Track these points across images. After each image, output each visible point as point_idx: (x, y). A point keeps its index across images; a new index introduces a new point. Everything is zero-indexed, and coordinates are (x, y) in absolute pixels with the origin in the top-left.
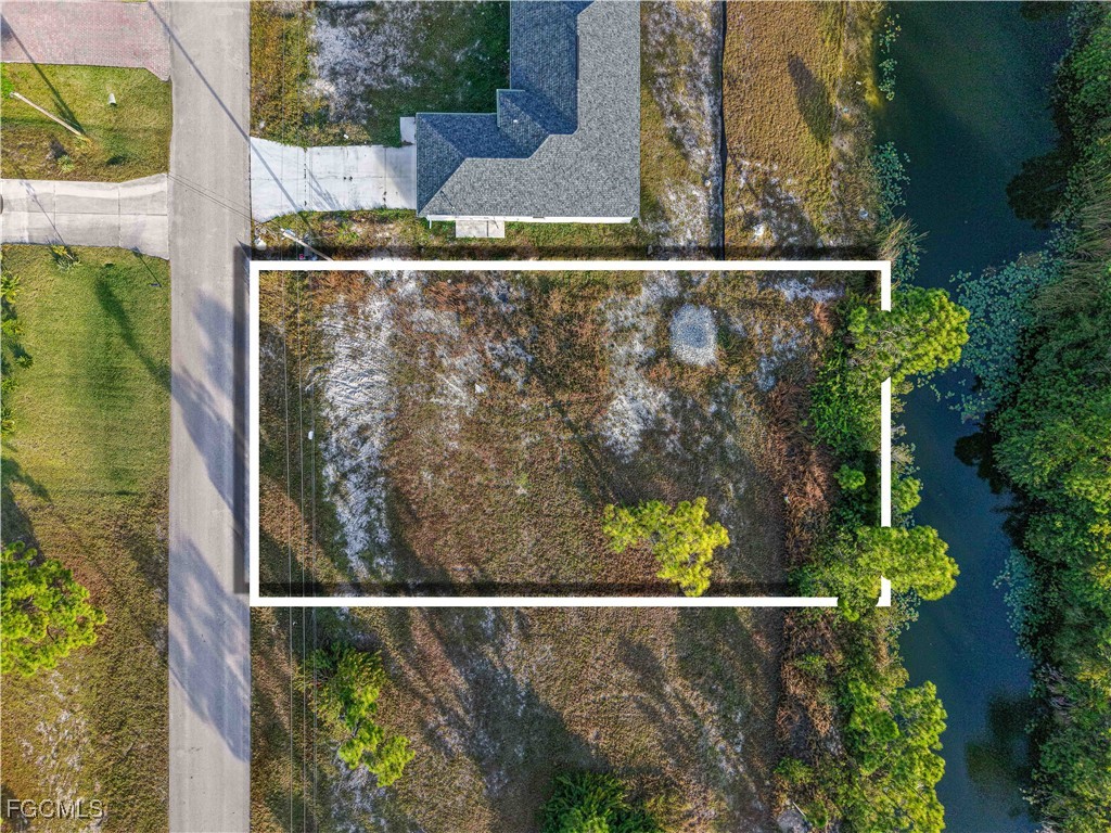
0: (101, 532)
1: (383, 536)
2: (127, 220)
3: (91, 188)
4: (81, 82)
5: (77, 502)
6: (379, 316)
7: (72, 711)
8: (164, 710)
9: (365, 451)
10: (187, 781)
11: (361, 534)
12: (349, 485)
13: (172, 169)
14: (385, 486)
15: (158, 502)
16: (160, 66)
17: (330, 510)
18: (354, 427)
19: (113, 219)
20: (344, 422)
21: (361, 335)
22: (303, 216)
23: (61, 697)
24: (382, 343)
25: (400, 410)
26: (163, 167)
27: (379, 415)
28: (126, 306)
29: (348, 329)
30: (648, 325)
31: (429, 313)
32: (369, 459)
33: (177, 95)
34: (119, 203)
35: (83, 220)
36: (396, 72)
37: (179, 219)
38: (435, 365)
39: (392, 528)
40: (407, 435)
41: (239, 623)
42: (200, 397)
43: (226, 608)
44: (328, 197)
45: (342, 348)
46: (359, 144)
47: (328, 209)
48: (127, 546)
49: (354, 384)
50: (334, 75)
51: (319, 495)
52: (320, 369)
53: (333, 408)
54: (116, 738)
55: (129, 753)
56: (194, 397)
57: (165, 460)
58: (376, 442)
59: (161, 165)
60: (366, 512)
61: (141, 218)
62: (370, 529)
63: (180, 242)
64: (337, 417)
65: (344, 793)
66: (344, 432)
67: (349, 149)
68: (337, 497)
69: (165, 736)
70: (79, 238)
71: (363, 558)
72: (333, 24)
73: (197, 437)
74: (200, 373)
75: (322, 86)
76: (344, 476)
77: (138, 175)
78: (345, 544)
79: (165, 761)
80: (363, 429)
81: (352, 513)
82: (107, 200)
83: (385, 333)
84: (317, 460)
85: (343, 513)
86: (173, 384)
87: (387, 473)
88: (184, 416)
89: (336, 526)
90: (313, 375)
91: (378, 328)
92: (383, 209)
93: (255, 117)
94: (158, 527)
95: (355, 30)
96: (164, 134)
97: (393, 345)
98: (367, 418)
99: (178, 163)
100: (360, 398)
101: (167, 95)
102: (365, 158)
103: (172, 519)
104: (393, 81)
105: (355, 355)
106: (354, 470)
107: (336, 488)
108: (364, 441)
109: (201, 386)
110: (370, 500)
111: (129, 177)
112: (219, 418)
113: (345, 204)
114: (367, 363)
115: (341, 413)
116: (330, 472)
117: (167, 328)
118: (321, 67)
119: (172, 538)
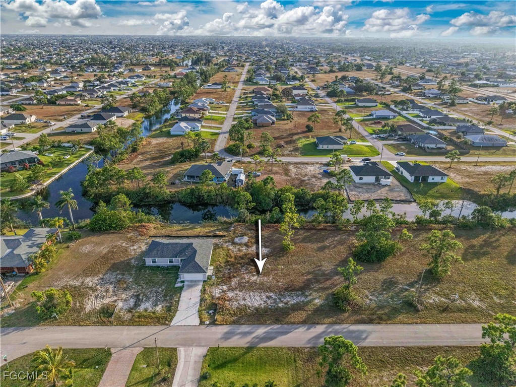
0: (311, 367)
1: (300, 293)
2: (192, 359)
3: (179, 369)
4: (136, 375)
5: (300, 374)
6: (233, 294)
7: (382, 376)
8: (371, 348)
9: (274, 297)
10: (394, 341)
11: (299, 298)
12: (285, 301)
13: (176, 347)
14: (284, 292)
15: (297, 350)
16: (138, 350)
17: (292, 305)
18: (267, 299)
19: (192, 363)
20: (265, 302)
21: (238, 298)
22: (199, 311)
23: (378, 380)
24: (241, 293)
25: (261, 289)
26: (175, 349)
27: (262, 294)
28: (224, 360)
29: (237, 301)
30: (238, 247)
31: (233, 283)
32: (276, 296)
33: (150, 345)
34: (186, 361)
35: (191, 372)
36: (160, 289)
37: (195, 344)
38: (248, 282)
39: (296, 291)
40: (269, 288)
41: (334, 327)
42: (257, 338)
43: (330, 330)
44: (195, 304)
45: (242, 303)
46: (180, 296)
47: (199, 304)
48: (314, 359)
49: (254, 300)
50: (156, 305)
51: (289, 308)
52: (249, 308)
53: (261, 304)
54: (388, 363)
55: (392, 359)
56: (258, 340)
57: (282, 348)
58: (271, 294)
59: (175, 350)
60: (292, 297)
61: (193, 355)
62: (298, 296)
63: (203, 344)
64: (264, 304)
65: (380, 301)
66: (269, 301)
67: (181, 299)
68: (289, 303)
69: (380, 347)
70: (197, 373)
71: (307, 298)
72: (140, 305)
73: (272, 339)
74: (249, 338)
75: (159, 308)
76: (282, 302)
77: (176, 357)
78: (303, 301)
79: (390, 348)
80: (267, 297)
81: (293, 300)
82: (184, 365)
83: (238, 292)
84: (278, 309)
85: (293, 302)
86: (254, 346)
87: (280, 292)
88: (265, 342)
89: (297, 304)
90: (251, 310)
91: (236, 294)
92: (201, 290)
93: (165, 324)
94: (306, 350)
95: (144, 299)
96: (162, 349)
97: (241, 291)
98: (264, 297)
99: (175, 345)
100: (258, 298)
101: (149, 348)
102: (185, 295)
103: (302, 346)
104: (163, 290)
105: (244, 299)
106: (280, 300)
107: (285, 304)
108: (271, 297)
109: (254, 337)
110: (289, 296)
111: (177, 359)
112: (265, 333)
113: (198, 299)
114: (247, 296)
115: (262, 302)
116: (280, 305)
117: (234, 348)
118: (152, 308)
119: (309, 346)
